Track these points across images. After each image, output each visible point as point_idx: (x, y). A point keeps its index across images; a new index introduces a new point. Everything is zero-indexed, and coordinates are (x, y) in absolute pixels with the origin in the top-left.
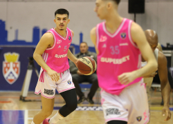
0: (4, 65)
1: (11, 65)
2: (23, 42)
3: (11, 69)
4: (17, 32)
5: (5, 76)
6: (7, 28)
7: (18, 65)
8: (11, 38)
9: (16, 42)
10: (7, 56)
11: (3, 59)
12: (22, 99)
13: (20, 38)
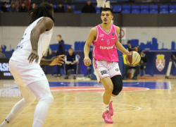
0: (157, 61)
1: (160, 61)
2: (166, 49)
3: (160, 63)
4: (163, 44)
5: (157, 67)
6: (158, 42)
7: (164, 61)
8: (160, 47)
9: (163, 49)
10: (158, 56)
11: (156, 58)
12: (167, 78)
13: (165, 47)
